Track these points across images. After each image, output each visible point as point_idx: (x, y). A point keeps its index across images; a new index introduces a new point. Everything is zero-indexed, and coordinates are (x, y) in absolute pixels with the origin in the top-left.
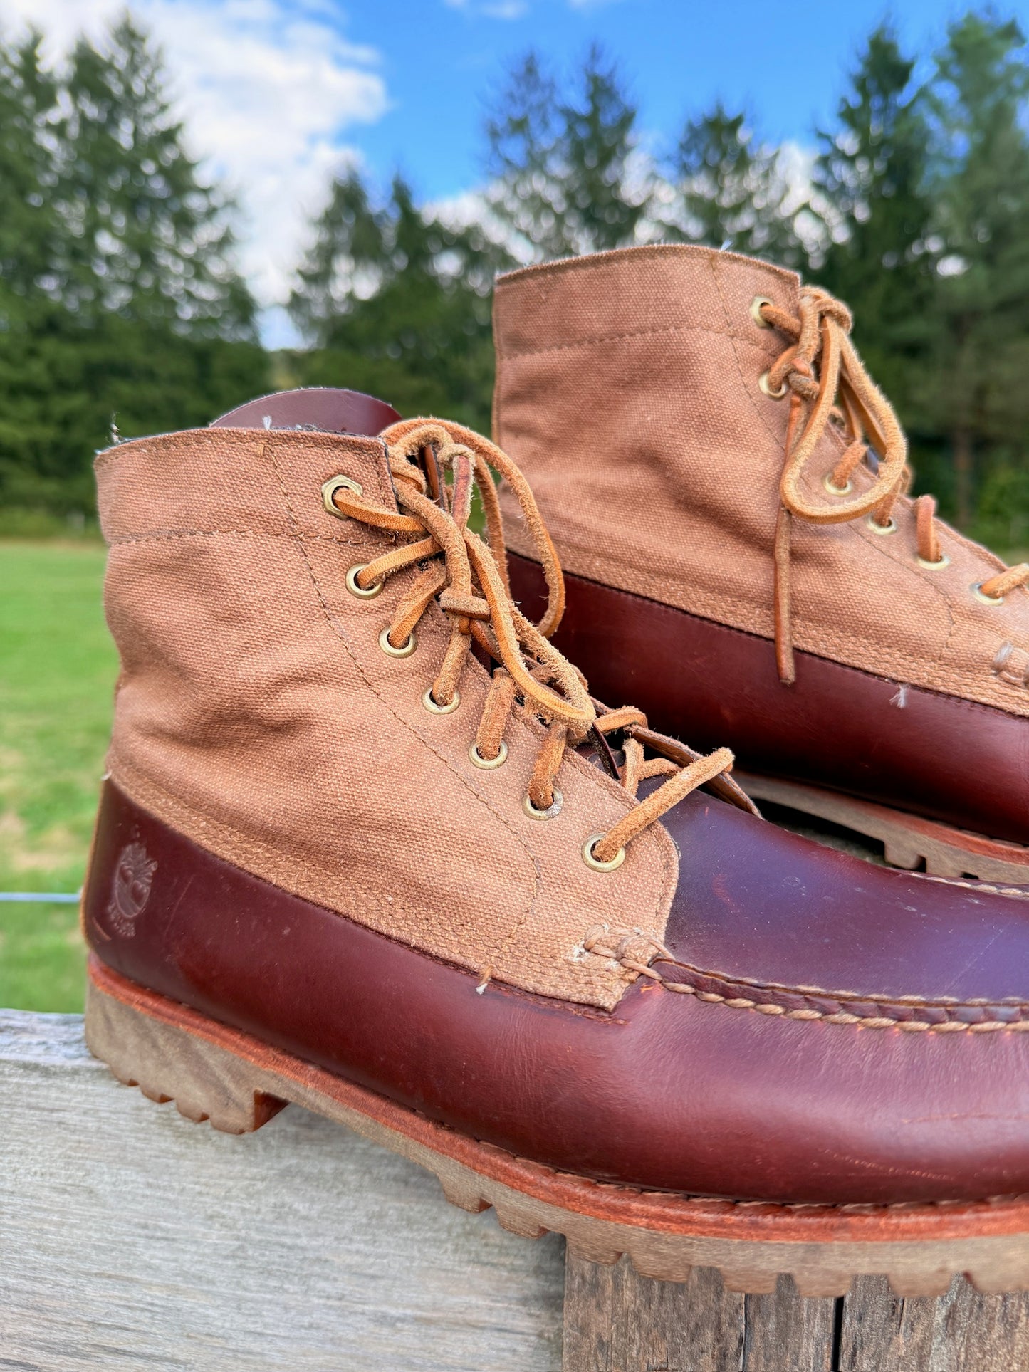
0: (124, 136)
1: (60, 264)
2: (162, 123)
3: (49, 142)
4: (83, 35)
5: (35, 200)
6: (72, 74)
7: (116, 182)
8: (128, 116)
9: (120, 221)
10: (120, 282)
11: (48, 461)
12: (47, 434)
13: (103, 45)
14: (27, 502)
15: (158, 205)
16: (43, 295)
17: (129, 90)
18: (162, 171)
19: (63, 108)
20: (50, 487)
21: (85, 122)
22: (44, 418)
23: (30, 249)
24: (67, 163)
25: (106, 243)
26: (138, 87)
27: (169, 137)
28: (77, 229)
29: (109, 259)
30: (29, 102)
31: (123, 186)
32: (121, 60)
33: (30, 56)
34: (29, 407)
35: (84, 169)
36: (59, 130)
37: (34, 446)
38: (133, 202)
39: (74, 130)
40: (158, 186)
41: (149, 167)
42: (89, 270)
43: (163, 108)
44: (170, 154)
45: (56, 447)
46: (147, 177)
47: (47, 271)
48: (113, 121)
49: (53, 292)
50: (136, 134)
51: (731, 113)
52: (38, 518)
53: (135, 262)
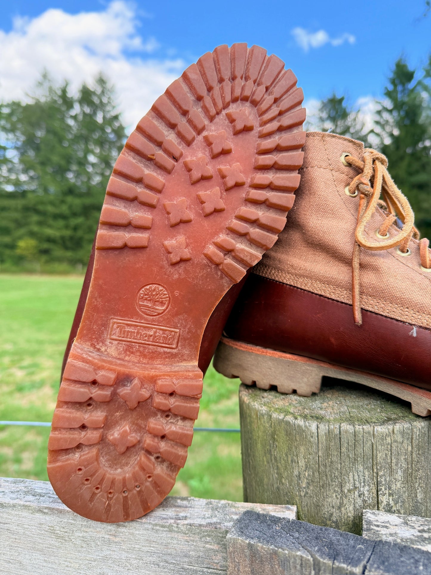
0: (99, 118)
1: (74, 167)
2: (113, 113)
3: (71, 122)
4: (84, 83)
5: (66, 144)
6: (80, 97)
7: (96, 135)
8: (101, 111)
9: (98, 150)
10: (96, 173)
11: (69, 244)
12: (68, 233)
13: (92, 85)
14: (60, 260)
15: (112, 143)
16: (67, 179)
17: (101, 102)
18: (114, 131)
19: (76, 109)
20: (69, 254)
21: (85, 114)
22: (67, 227)
23: (63, 163)
24: (78, 130)
25: (92, 159)
26: (105, 100)
27: (116, 118)
28: (81, 154)
29: (93, 165)
30: (64, 108)
31: (99, 137)
32: (99, 90)
33: (64, 91)
34: (61, 223)
35: (84, 132)
36: (75, 118)
37: (63, 238)
38: (102, 142)
39: (81, 117)
40: (112, 136)
41: (109, 130)
42: (85, 169)
43: (114, 107)
44: (116, 124)
45: (71, 238)
46: (107, 133)
47: (69, 170)
48: (95, 113)
49: (71, 179)
50: (104, 118)
51: (338, 97)
52: (64, 266)
53: (103, 166)
